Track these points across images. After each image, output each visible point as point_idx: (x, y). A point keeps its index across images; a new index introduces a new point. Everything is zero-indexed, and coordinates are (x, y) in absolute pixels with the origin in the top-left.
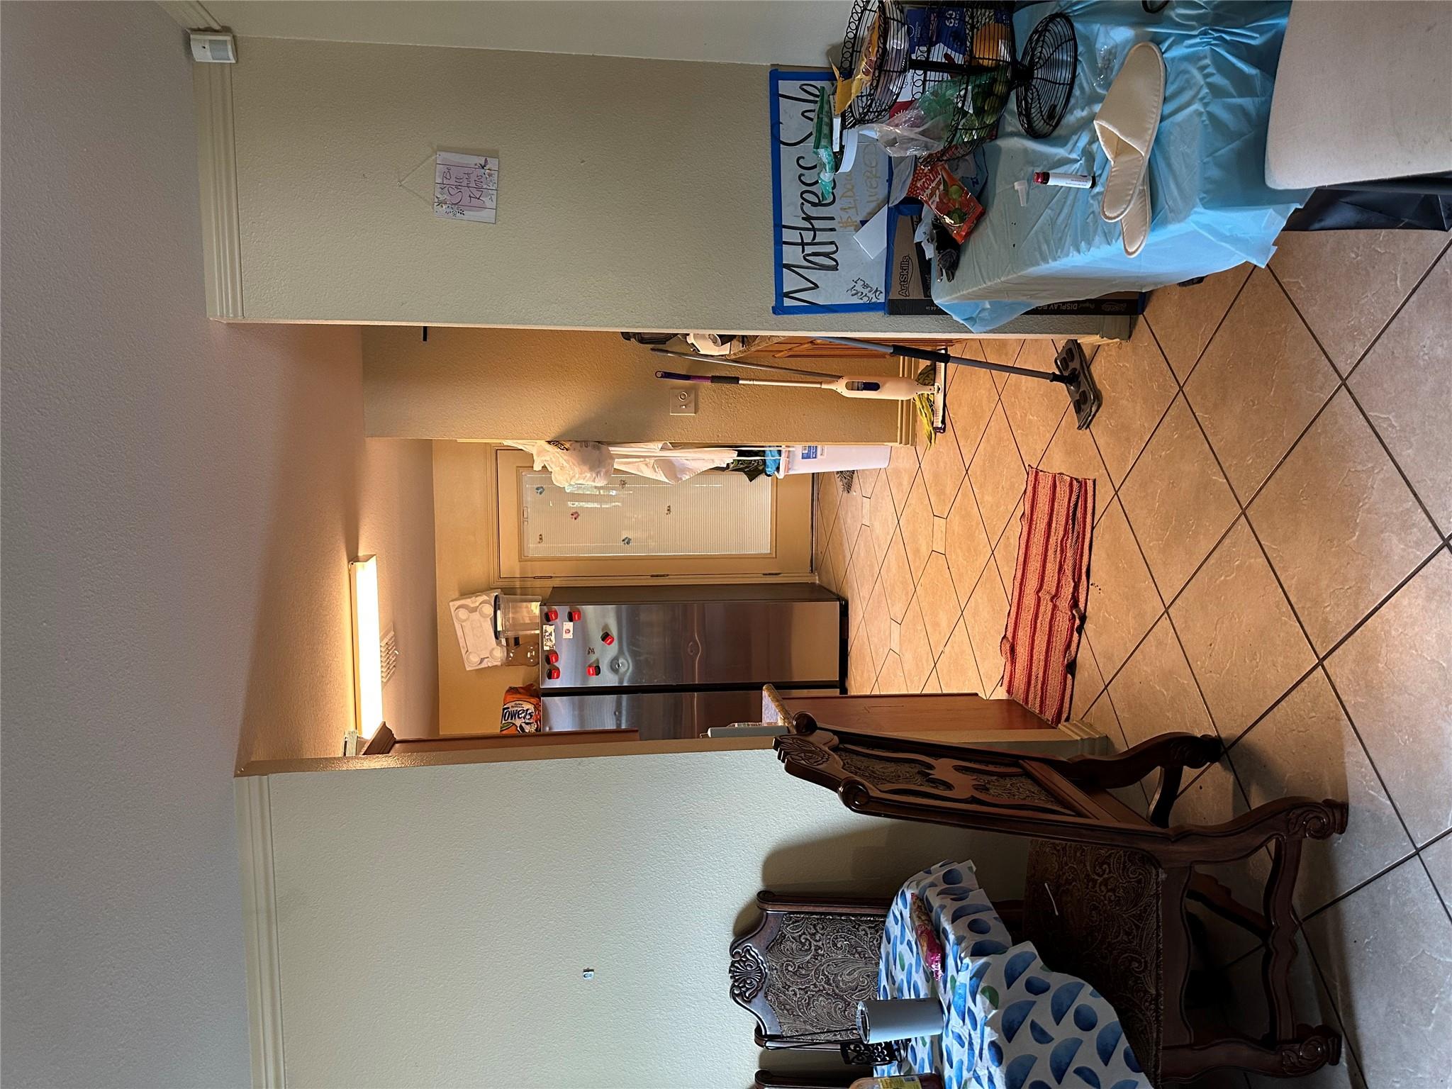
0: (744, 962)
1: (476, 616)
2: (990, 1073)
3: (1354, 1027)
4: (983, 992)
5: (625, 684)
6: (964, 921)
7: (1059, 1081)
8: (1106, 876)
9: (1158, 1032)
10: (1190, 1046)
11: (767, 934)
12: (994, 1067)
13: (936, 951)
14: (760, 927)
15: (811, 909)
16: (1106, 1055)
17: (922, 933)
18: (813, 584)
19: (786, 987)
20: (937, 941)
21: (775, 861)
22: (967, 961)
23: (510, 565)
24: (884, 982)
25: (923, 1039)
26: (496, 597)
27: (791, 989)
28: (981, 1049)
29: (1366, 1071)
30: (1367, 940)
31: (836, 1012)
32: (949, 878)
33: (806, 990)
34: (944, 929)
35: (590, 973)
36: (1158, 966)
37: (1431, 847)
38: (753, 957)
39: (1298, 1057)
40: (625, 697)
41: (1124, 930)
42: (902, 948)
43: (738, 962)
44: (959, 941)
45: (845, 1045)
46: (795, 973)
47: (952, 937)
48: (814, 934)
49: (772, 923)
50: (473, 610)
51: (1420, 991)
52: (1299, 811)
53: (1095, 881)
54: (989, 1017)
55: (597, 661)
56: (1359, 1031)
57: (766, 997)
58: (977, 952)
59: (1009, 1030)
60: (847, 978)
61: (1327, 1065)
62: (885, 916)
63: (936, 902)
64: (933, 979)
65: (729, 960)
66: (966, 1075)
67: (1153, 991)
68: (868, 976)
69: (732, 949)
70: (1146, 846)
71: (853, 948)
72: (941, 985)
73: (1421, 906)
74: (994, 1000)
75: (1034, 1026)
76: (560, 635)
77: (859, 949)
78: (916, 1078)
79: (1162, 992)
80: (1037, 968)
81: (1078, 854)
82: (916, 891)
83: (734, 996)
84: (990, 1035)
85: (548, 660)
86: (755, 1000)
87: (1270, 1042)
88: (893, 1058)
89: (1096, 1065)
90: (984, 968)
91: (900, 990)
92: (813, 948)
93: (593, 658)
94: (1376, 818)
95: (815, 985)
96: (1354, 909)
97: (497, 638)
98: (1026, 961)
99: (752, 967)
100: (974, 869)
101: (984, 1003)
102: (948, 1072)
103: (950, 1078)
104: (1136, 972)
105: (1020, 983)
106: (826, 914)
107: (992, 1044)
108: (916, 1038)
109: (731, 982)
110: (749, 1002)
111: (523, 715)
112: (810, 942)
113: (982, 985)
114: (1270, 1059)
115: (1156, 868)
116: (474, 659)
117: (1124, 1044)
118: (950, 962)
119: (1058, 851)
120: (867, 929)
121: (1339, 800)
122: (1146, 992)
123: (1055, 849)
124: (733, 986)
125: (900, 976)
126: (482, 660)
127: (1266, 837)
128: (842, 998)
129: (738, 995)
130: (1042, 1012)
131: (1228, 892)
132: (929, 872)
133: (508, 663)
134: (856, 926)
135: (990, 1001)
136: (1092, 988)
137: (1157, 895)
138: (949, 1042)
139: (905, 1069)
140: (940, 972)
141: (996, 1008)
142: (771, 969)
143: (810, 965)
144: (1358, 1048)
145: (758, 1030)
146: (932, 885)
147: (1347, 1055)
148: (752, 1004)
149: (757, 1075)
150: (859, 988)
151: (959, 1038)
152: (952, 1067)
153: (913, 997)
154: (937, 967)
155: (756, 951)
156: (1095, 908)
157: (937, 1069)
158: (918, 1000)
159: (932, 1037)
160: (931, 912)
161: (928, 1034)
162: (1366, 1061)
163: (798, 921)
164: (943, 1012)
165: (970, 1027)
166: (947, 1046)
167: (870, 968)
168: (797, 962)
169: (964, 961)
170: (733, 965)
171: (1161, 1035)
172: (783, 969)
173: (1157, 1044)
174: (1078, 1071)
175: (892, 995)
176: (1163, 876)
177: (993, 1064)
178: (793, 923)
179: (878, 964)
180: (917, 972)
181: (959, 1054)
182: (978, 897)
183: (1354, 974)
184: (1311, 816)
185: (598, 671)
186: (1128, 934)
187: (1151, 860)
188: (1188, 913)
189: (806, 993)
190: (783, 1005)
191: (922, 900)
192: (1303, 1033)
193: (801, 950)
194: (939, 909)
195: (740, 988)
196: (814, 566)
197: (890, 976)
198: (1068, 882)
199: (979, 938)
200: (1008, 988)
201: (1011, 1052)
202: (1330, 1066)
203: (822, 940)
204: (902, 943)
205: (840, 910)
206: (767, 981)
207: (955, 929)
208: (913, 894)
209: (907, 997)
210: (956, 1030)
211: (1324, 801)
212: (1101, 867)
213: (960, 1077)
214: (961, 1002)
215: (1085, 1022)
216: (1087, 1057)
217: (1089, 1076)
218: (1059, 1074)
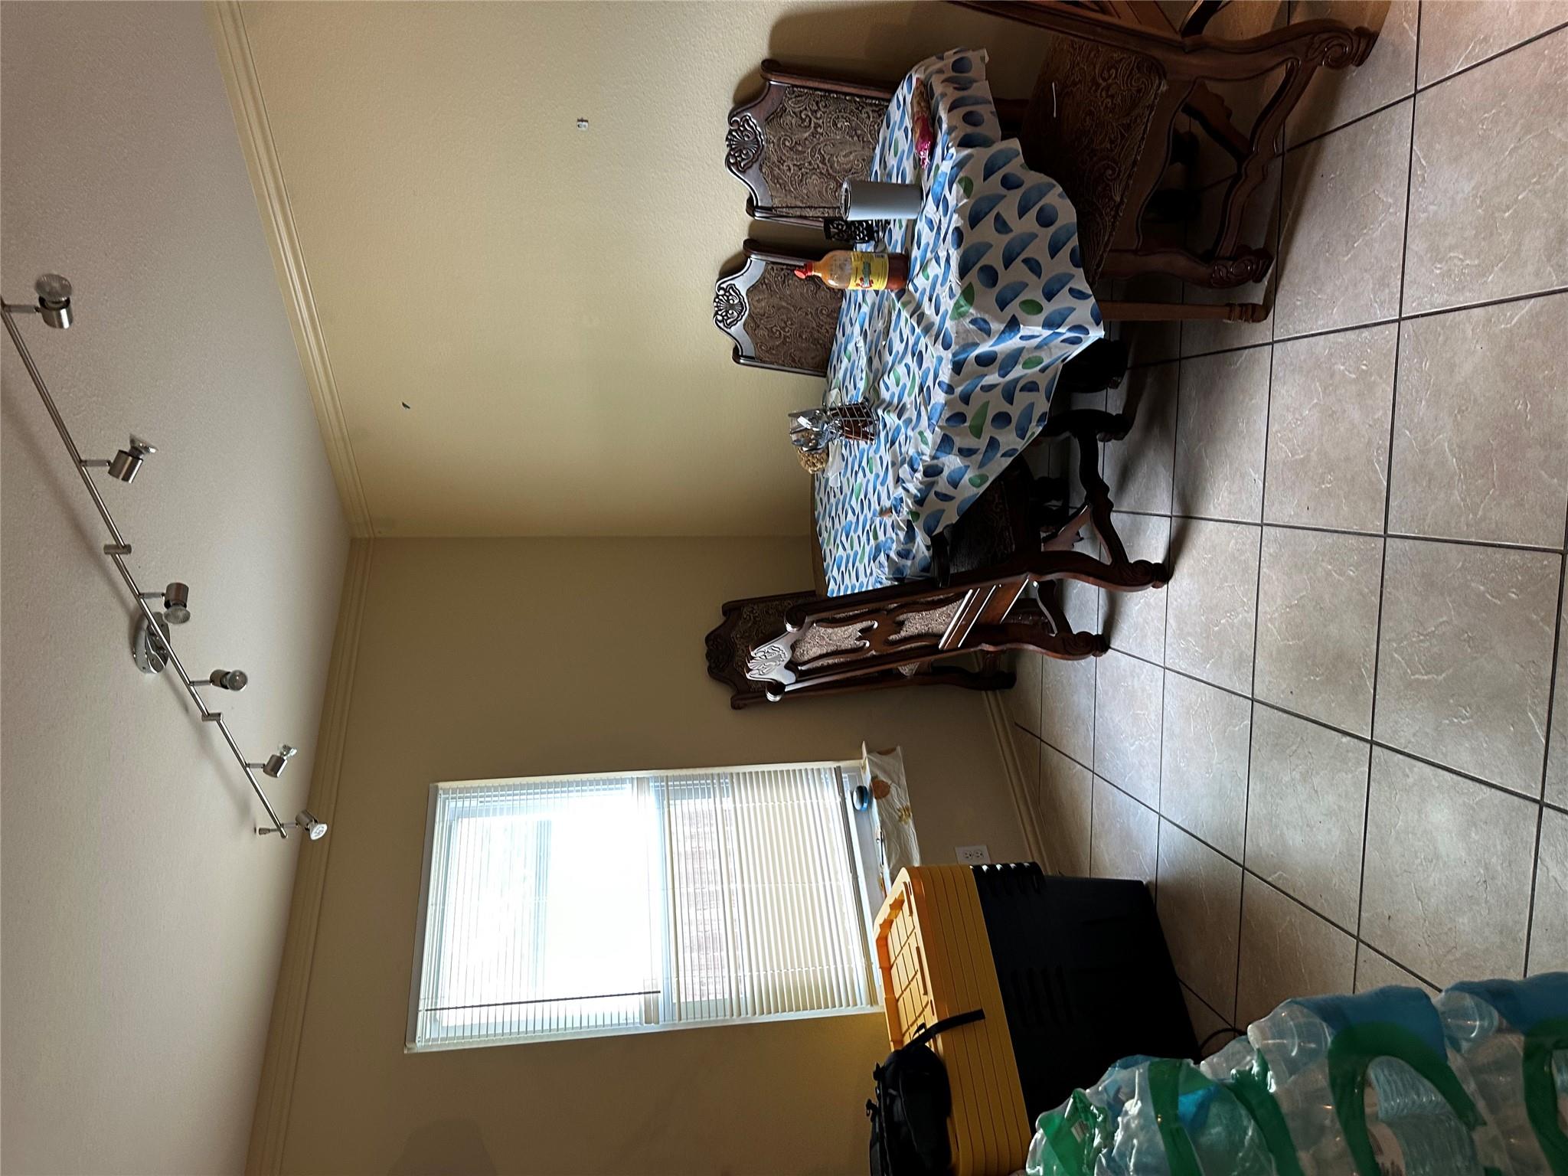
0: (742, 132)
2: (948, 254)
3: (1287, 251)
4: (960, 182)
6: (961, 111)
7: (1006, 267)
8: (1110, 81)
9: (1111, 235)
10: (1135, 252)
11: (768, 105)
12: (953, 250)
13: (927, 138)
14: (762, 97)
15: (816, 85)
16: (1054, 250)
17: (918, 119)
19: (781, 161)
20: (931, 129)
22: (952, 150)
24: (876, 167)
25: (900, 221)
27: (785, 164)
28: (946, 233)
29: (1280, 290)
30: (1332, 176)
31: (826, 191)
32: (959, 66)
33: (800, 167)
34: (940, 118)
35: (584, 123)
36: (1130, 176)
37: (1428, 91)
38: (752, 128)
39: (1228, 272)
41: (1110, 138)
42: (899, 134)
43: (736, 131)
44: (950, 131)
45: (828, 221)
46: (791, 149)
47: (945, 126)
48: (816, 112)
49: (773, 93)
51: (1354, 226)
52: (1325, 36)
53: (1098, 85)
54: (960, 205)
56: (1289, 256)
57: (761, 170)
58: (964, 143)
59: (974, 218)
60: (842, 159)
61: (1251, 282)
62: (889, 101)
63: (938, 89)
64: (920, 166)
65: (727, 128)
66: (929, 255)
67: (1118, 199)
68: (864, 160)
69: (730, 117)
70: (1157, 53)
71: (853, 130)
72: (926, 172)
73: (1392, 148)
74: (968, 187)
75: (998, 217)
77: (859, 132)
78: (886, 256)
79: (1126, 200)
80: (1016, 165)
81: (1092, 55)
82: (922, 76)
83: (729, 164)
84: (956, 221)
86: (750, 171)
87: (1209, 257)
88: (871, 238)
89: (1043, 257)
90: (968, 158)
91: (890, 176)
92: (812, 125)
94: (1396, 53)
95: (810, 163)
96: (1336, 144)
98: (1008, 157)
99: (749, 137)
100: (987, 59)
101: (958, 192)
102: (916, 253)
103: (916, 258)
104: (1108, 180)
105: (997, 177)
106: (830, 91)
107: (957, 229)
108: (895, 221)
109: (727, 150)
110: (743, 172)
112: (810, 119)
113: (961, 175)
114: (1203, 270)
115: (1160, 79)
117: (1074, 241)
118: (938, 151)
119: (1075, 49)
120: (871, 113)
121: (1372, 29)
122: (1111, 199)
123: (1073, 47)
124: (729, 154)
125: (892, 162)
127: (1283, 59)
128: (832, 177)
129: (733, 164)
130: (1009, 206)
131: (1229, 114)
132: (941, 58)
134: (860, 107)
135: (964, 191)
136: (1061, 189)
137: (1151, 108)
138: (922, 226)
139: (879, 249)
140: (927, 160)
141: (968, 197)
142: (768, 142)
143: (807, 142)
144: (1283, 269)
145: (750, 201)
146: (940, 71)
147: (1271, 275)
148: (746, 174)
149: (745, 242)
150: (853, 171)
151: (930, 223)
152: (919, 248)
153: (899, 182)
154: (925, 155)
155: (755, 122)
156: (1091, 113)
157: (907, 250)
158: (903, 185)
159: (909, 220)
160: (932, 99)
161: (905, 217)
162: (1284, 282)
163: (801, 96)
164: (922, 199)
165: (941, 214)
166: (919, 230)
167: (867, 153)
168: (795, 138)
169: (950, 151)
170: (730, 133)
171: (1112, 239)
172: (780, 144)
173: (1106, 245)
174: (1026, 261)
175: (881, 180)
176: (1164, 88)
177: (953, 246)
178: (796, 97)
179: (874, 149)
180: (908, 158)
181: (927, 236)
182: (982, 88)
183: (1308, 206)
184: (1335, 42)
186: (1112, 142)
187: (1158, 69)
188: (1175, 130)
189: (801, 169)
190: (776, 179)
191: (925, 86)
192: (1242, 252)
193: (800, 126)
194: (939, 98)
195: (736, 157)
197: (883, 162)
198: (1074, 84)
199: (970, 129)
200: (985, 180)
201: (971, 238)
202: (1254, 284)
203: (823, 118)
204: (899, 129)
205: (846, 89)
206: (763, 153)
207: (949, 119)
208: (918, 79)
209: (894, 181)
210: (929, 216)
211: (1357, 29)
212: (1108, 71)
213: (924, 256)
214: (939, 190)
215: (1046, 219)
216: (1038, 250)
217: (1034, 266)
218: (1008, 261)
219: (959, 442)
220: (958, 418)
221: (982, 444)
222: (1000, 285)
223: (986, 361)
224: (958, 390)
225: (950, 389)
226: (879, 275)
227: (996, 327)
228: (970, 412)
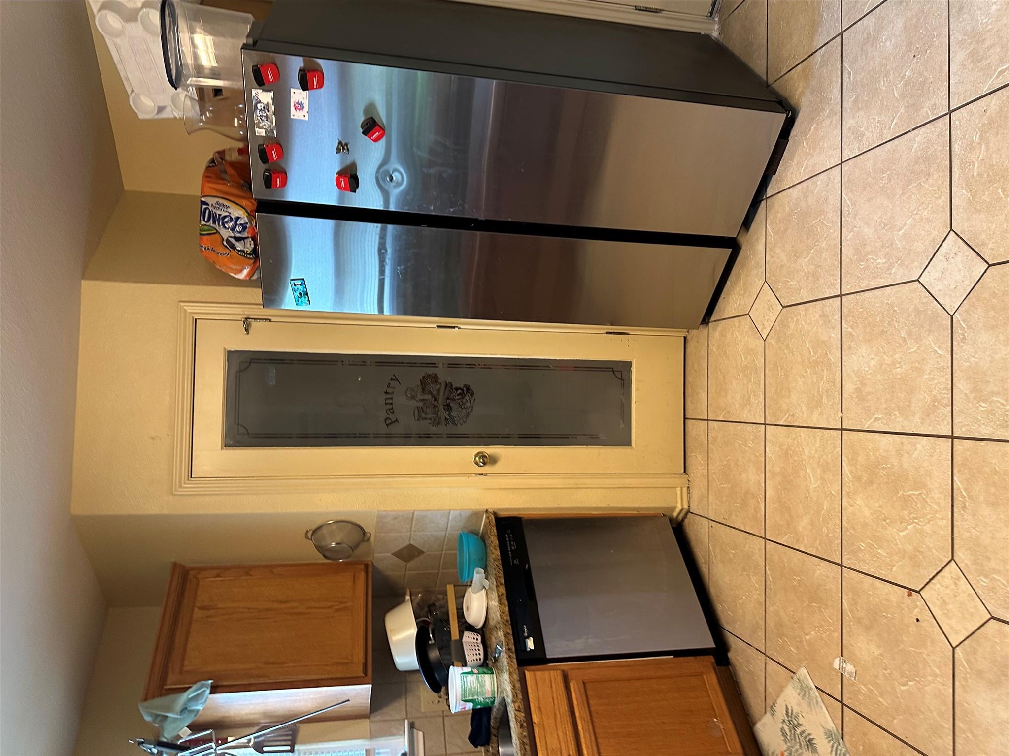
5: (394, 208)
40: (390, 227)
111: (231, 224)
126: (161, 108)
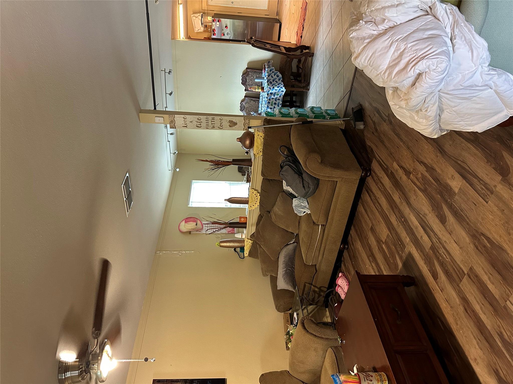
1: (197, 19)
5: (231, 39)
9: (286, 78)
11: (247, 74)
15: (254, 70)
18: (277, 19)
19: (249, 82)
21: (249, 63)
23: (205, 7)
26: (202, 14)
32: (269, 62)
33: (252, 83)
35: (221, 77)
46: (250, 80)
49: (248, 72)
50: (196, 17)
52: (307, 53)
55: (224, 32)
57: (246, 84)
59: (269, 76)
65: (241, 78)
69: (242, 76)
74: (268, 73)
76: (216, 25)
85: (213, 31)
89: (278, 81)
93: (223, 32)
97: (202, 24)
98: (273, 69)
99: (244, 79)
104: (285, 71)
105: (272, 72)
109: (241, 81)
112: (253, 75)
116: (197, 29)
117: (282, 79)
122: (285, 73)
126: (198, 30)
129: (242, 84)
130: (273, 75)
133: (204, 31)
134: (260, 73)
136: (279, 73)
137: (288, 62)
142: (247, 79)
143: (253, 79)
145: (245, 89)
155: (245, 76)
168: (251, 78)
174: (275, 81)
176: (289, 59)
178: (250, 72)
184: (309, 54)
185: (224, 35)
186: (285, 67)
193: (251, 76)
195: (243, 82)
196: (278, 14)
200: (270, 72)
205: (258, 71)
206: (247, 81)
215: (278, 76)
216: (277, 80)
217: (277, 82)
218: (273, 81)
219: (270, 107)
220: (269, 103)
221: (273, 107)
222: (272, 84)
223: (271, 94)
224: (268, 98)
225: (267, 98)
226: (260, 89)
227: (272, 88)
228: (271, 102)
